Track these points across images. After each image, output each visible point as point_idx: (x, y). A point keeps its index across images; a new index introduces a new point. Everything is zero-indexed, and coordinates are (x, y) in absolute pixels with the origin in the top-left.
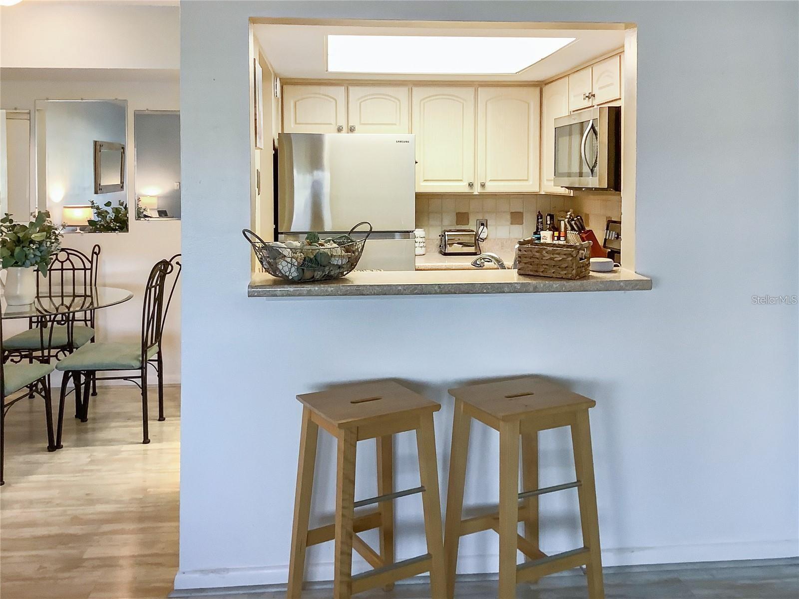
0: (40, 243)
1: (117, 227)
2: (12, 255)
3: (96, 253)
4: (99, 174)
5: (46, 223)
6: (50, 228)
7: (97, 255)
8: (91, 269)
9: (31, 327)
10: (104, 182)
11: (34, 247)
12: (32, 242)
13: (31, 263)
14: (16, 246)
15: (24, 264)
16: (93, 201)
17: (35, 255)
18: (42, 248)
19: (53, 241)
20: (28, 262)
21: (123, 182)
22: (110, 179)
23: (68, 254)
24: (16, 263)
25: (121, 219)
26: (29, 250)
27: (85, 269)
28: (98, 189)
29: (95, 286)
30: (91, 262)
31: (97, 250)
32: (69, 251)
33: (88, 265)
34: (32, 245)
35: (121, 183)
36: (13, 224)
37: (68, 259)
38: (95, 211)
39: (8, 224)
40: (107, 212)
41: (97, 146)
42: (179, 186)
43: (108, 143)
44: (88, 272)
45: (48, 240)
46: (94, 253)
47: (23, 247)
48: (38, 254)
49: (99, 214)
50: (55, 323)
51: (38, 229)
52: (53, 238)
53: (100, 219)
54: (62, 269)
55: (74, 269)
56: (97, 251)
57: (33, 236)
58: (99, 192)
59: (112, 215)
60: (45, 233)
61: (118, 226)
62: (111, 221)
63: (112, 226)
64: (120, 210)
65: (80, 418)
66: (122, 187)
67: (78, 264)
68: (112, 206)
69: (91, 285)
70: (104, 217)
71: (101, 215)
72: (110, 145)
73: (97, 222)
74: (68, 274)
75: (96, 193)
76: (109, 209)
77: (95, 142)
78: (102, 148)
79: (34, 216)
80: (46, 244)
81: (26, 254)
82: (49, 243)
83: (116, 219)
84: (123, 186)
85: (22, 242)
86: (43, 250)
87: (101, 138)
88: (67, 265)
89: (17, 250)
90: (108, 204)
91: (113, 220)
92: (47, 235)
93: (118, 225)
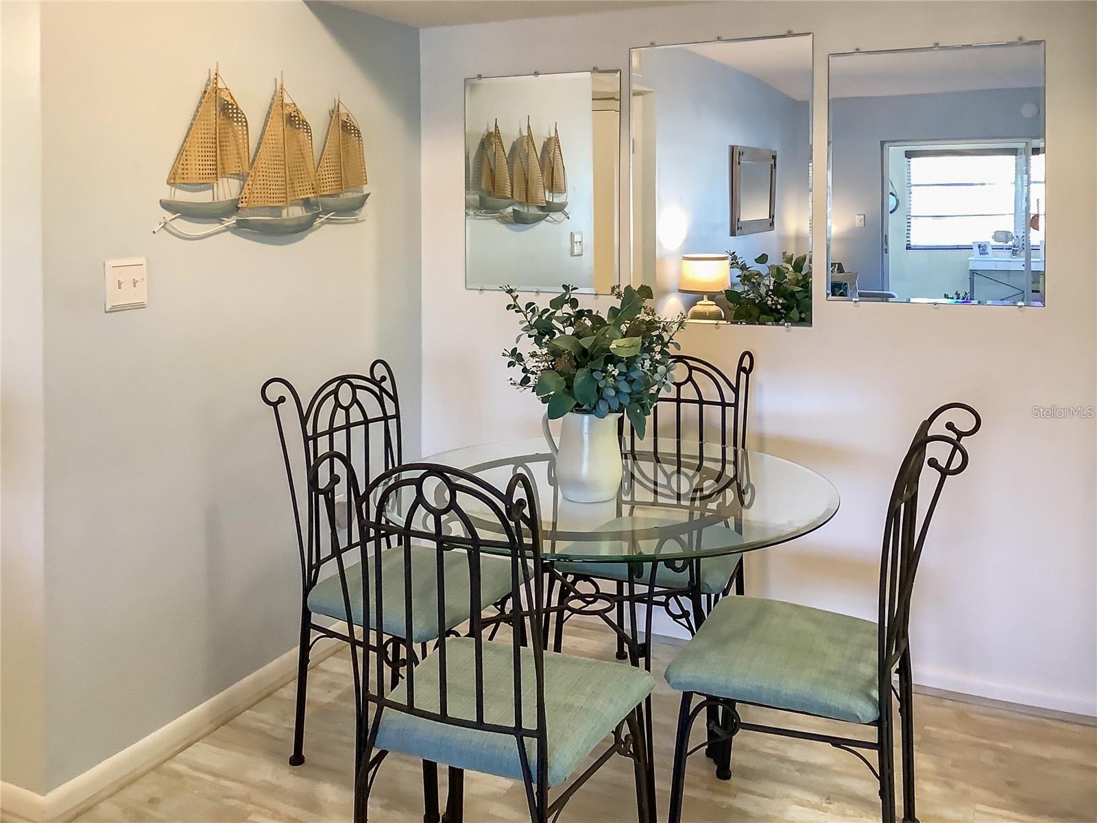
0: (630, 362)
1: (779, 307)
2: (569, 387)
3: (744, 369)
4: (738, 203)
5: (642, 316)
6: (652, 325)
7: (748, 372)
8: (736, 405)
9: (619, 513)
10: (745, 217)
11: (616, 373)
12: (612, 359)
13: (610, 408)
14: (578, 367)
15: (595, 408)
16: (734, 253)
17: (617, 391)
18: (634, 375)
19: (658, 357)
20: (602, 406)
21: (773, 216)
22: (754, 211)
23: (691, 368)
24: (578, 405)
25: (786, 289)
26: (604, 377)
27: (723, 404)
28: (736, 228)
29: (743, 447)
30: (736, 390)
31: (746, 363)
32: (692, 363)
33: (729, 396)
34: (610, 367)
35: (770, 217)
36: (577, 310)
37: (690, 379)
38: (739, 272)
39: (567, 309)
40: (759, 274)
41: (735, 154)
42: (863, 221)
43: (751, 149)
44: (730, 411)
45: (646, 356)
46: (741, 369)
47: (593, 371)
48: (625, 388)
49: (746, 279)
50: (661, 564)
51: (624, 328)
52: (658, 348)
53: (746, 288)
54: (678, 401)
55: (701, 402)
56: (746, 367)
57: (613, 346)
58: (737, 232)
59: (770, 282)
60: (639, 339)
61: (780, 304)
62: (767, 293)
63: (769, 303)
64: (785, 271)
65: (716, 762)
66: (772, 224)
67: (711, 393)
68: (769, 263)
69: (735, 444)
70: (755, 286)
71: (749, 281)
72: (756, 153)
73: (742, 293)
74: (690, 410)
75: (733, 234)
76: (763, 269)
77: (732, 148)
78: (742, 157)
79: (619, 296)
80: (642, 365)
81: (598, 387)
82: (647, 363)
83: (778, 290)
84: (773, 222)
85: (592, 359)
86: (635, 380)
87: (740, 142)
88: (688, 392)
89: (580, 376)
90: (762, 259)
91: (771, 290)
92: (643, 344)
93: (781, 301)
